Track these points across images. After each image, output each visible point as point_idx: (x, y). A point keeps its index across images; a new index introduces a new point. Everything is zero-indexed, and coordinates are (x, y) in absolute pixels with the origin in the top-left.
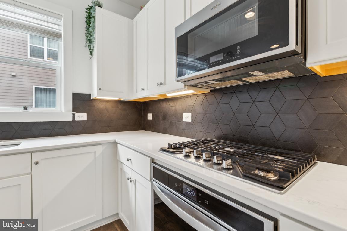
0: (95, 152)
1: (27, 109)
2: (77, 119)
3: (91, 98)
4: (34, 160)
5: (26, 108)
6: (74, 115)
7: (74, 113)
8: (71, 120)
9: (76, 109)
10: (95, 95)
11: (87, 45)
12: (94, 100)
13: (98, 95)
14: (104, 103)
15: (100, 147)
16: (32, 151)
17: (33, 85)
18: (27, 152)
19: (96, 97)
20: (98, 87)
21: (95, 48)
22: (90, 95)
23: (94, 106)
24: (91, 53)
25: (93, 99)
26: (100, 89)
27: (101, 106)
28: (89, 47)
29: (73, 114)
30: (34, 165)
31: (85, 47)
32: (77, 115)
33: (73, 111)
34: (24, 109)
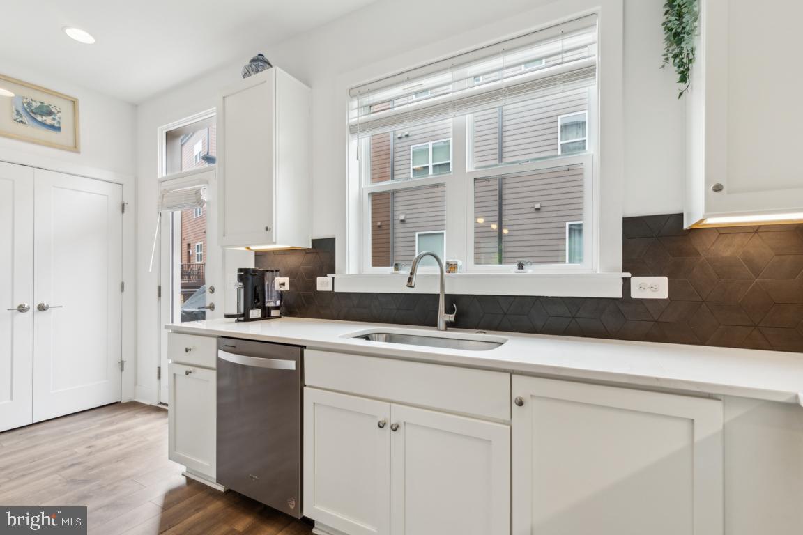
0: (693, 420)
1: (522, 268)
2: (635, 294)
3: (686, 227)
4: (516, 395)
5: (521, 266)
6: (626, 282)
7: (628, 275)
8: (619, 295)
9: (634, 263)
10: (697, 213)
11: (670, 55)
12: (695, 231)
13: (710, 210)
14: (738, 240)
15: (716, 406)
16: (513, 371)
17: (565, 221)
18: (504, 371)
19: (701, 218)
20: (707, 182)
21: (696, 52)
22: (679, 217)
23: (698, 254)
24: (684, 78)
25: (691, 230)
26: (718, 188)
27: (727, 250)
28: (677, 60)
29: (623, 278)
30: (515, 406)
31: (663, 66)
32: (636, 282)
33: (624, 270)
34: (517, 267)
